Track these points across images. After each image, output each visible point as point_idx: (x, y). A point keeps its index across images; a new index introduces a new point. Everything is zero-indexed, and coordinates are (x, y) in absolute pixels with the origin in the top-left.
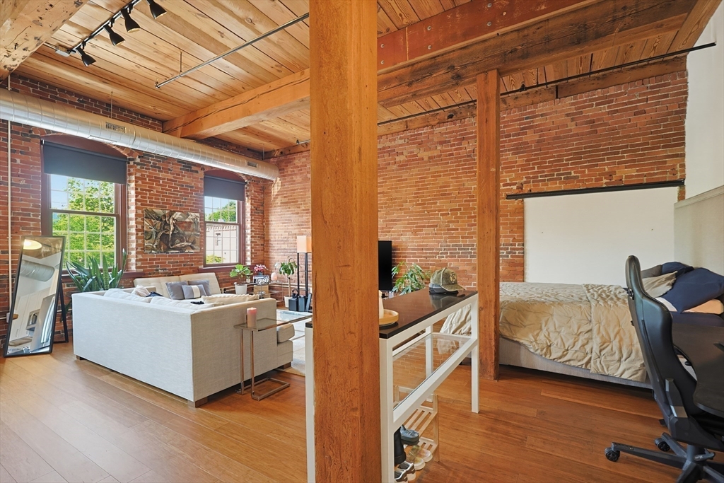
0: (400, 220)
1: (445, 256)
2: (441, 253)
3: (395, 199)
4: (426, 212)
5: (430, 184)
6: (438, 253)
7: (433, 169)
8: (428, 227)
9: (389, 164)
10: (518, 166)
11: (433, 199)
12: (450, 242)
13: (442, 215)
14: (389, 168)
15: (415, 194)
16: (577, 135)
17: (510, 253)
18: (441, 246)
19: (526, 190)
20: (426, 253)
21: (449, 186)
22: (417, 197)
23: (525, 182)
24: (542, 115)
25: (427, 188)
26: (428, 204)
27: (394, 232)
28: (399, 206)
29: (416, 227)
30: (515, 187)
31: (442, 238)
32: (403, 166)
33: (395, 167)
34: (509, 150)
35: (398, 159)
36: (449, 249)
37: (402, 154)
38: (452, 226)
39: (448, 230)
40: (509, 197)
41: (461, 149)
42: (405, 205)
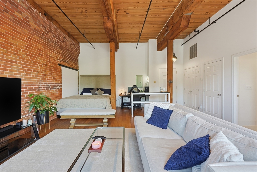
0: (16, 63)
1: (41, 89)
2: (40, 88)
3: (12, 44)
4: (32, 62)
5: (34, 45)
6: (38, 88)
7: (36, 37)
8: (34, 71)
9: (7, 12)
10: (61, 54)
11: (36, 55)
12: (43, 81)
13: (40, 65)
14: (5, 13)
15: (26, 46)
16: (69, 50)
17: (59, 87)
18: (39, 84)
19: (62, 63)
20: (32, 88)
21: (42, 51)
22: (27, 50)
23: (62, 61)
24: (67, 40)
25: (32, 47)
26: (33, 57)
27: (10, 70)
28: (16, 51)
29: (27, 70)
30: (60, 61)
31: (39, 79)
32: (17, 21)
33: (12, 17)
34: (59, 46)
35: (17, 14)
36: (43, 85)
37: (21, 13)
38: (44, 73)
39: (43, 75)
40: (59, 64)
41: (48, 35)
42: (20, 52)
